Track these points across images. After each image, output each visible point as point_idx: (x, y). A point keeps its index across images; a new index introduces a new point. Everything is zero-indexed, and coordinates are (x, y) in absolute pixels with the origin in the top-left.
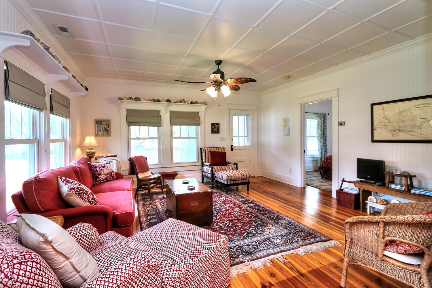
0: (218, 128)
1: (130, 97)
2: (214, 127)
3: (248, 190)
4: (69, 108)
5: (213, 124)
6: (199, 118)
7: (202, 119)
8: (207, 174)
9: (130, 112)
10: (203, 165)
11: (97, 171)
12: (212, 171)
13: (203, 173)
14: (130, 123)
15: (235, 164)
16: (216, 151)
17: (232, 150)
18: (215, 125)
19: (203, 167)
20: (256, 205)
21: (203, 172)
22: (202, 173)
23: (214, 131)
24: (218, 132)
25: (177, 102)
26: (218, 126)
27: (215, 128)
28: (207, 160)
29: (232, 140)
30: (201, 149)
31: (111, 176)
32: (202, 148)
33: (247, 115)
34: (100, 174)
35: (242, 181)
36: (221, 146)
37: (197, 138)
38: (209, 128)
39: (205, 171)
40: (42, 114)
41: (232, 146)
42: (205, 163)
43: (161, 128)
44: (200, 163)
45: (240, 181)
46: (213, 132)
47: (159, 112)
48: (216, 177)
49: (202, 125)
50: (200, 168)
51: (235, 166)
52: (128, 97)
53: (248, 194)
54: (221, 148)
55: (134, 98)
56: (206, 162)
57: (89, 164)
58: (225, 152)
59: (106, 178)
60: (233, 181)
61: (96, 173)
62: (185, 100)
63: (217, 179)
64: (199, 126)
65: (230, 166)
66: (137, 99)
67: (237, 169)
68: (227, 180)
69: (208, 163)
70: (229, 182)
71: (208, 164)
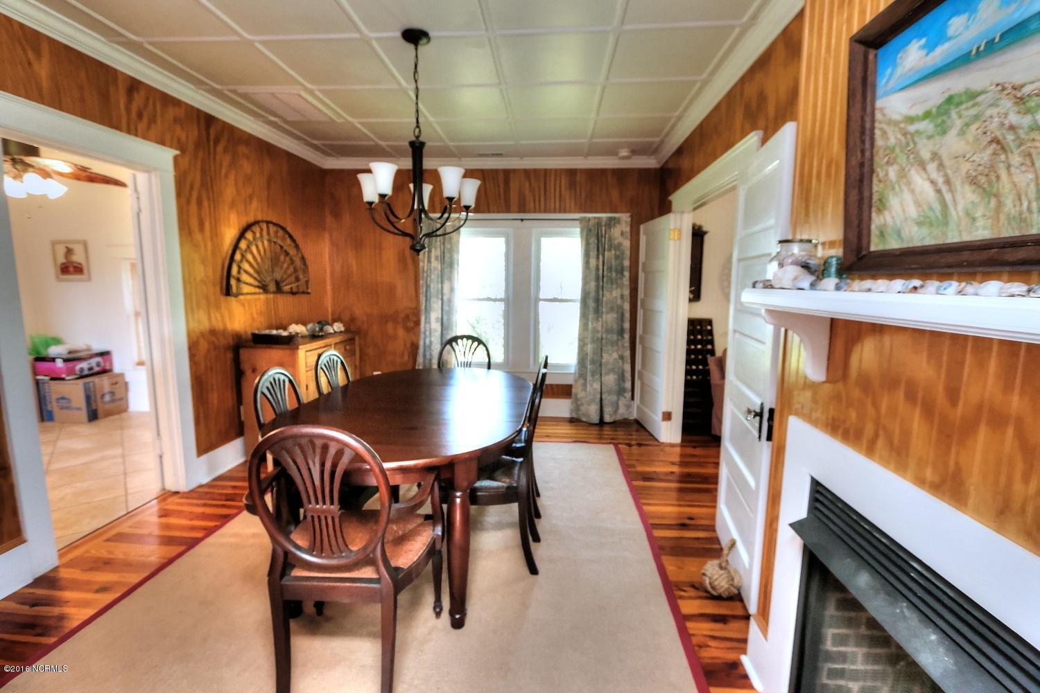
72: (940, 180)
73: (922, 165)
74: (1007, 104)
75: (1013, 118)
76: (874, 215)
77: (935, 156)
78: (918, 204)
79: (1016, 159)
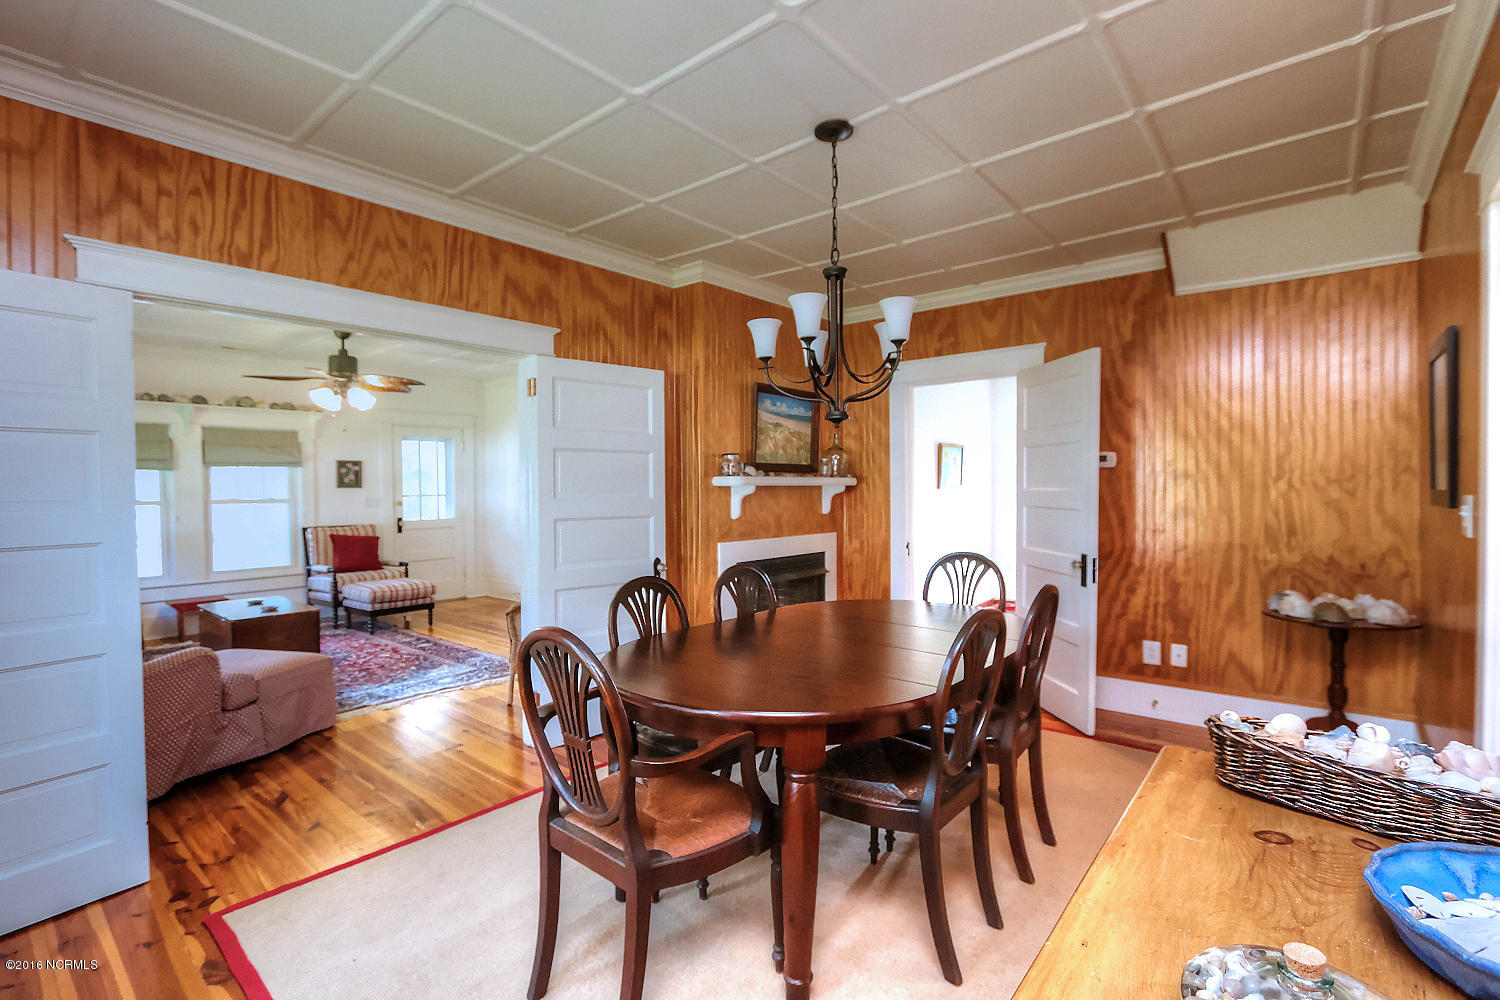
0: (358, 475)
2: (344, 470)
3: (431, 623)
5: (341, 464)
6: (298, 446)
7: (308, 448)
8: (319, 595)
10: (309, 573)
12: (335, 583)
13: (311, 593)
15: (401, 564)
16: (350, 533)
17: (400, 530)
18: (350, 465)
19: (310, 578)
20: (436, 644)
21: (310, 590)
22: (308, 594)
23: (346, 480)
24: (357, 483)
25: (228, 403)
26: (357, 468)
27: (347, 474)
28: (322, 558)
29: (400, 504)
30: (305, 530)
32: (306, 526)
33: (447, 440)
35: (414, 602)
36: (367, 522)
37: (292, 501)
38: (330, 473)
39: (314, 587)
41: (400, 520)
42: (315, 568)
44: (301, 568)
45: (408, 603)
46: (341, 484)
48: (345, 598)
49: (310, 465)
50: (300, 581)
51: (403, 569)
53: (431, 630)
54: (364, 526)
56: (318, 563)
58: (378, 535)
60: (389, 602)
62: (251, 400)
63: (346, 603)
64: (299, 469)
65: (387, 571)
67: (407, 576)
68: (374, 601)
69: (326, 564)
70: (378, 607)
71: (324, 568)
72: (775, 445)
73: (771, 439)
74: (787, 432)
75: (789, 436)
76: (757, 449)
77: (774, 437)
78: (769, 449)
79: (789, 446)
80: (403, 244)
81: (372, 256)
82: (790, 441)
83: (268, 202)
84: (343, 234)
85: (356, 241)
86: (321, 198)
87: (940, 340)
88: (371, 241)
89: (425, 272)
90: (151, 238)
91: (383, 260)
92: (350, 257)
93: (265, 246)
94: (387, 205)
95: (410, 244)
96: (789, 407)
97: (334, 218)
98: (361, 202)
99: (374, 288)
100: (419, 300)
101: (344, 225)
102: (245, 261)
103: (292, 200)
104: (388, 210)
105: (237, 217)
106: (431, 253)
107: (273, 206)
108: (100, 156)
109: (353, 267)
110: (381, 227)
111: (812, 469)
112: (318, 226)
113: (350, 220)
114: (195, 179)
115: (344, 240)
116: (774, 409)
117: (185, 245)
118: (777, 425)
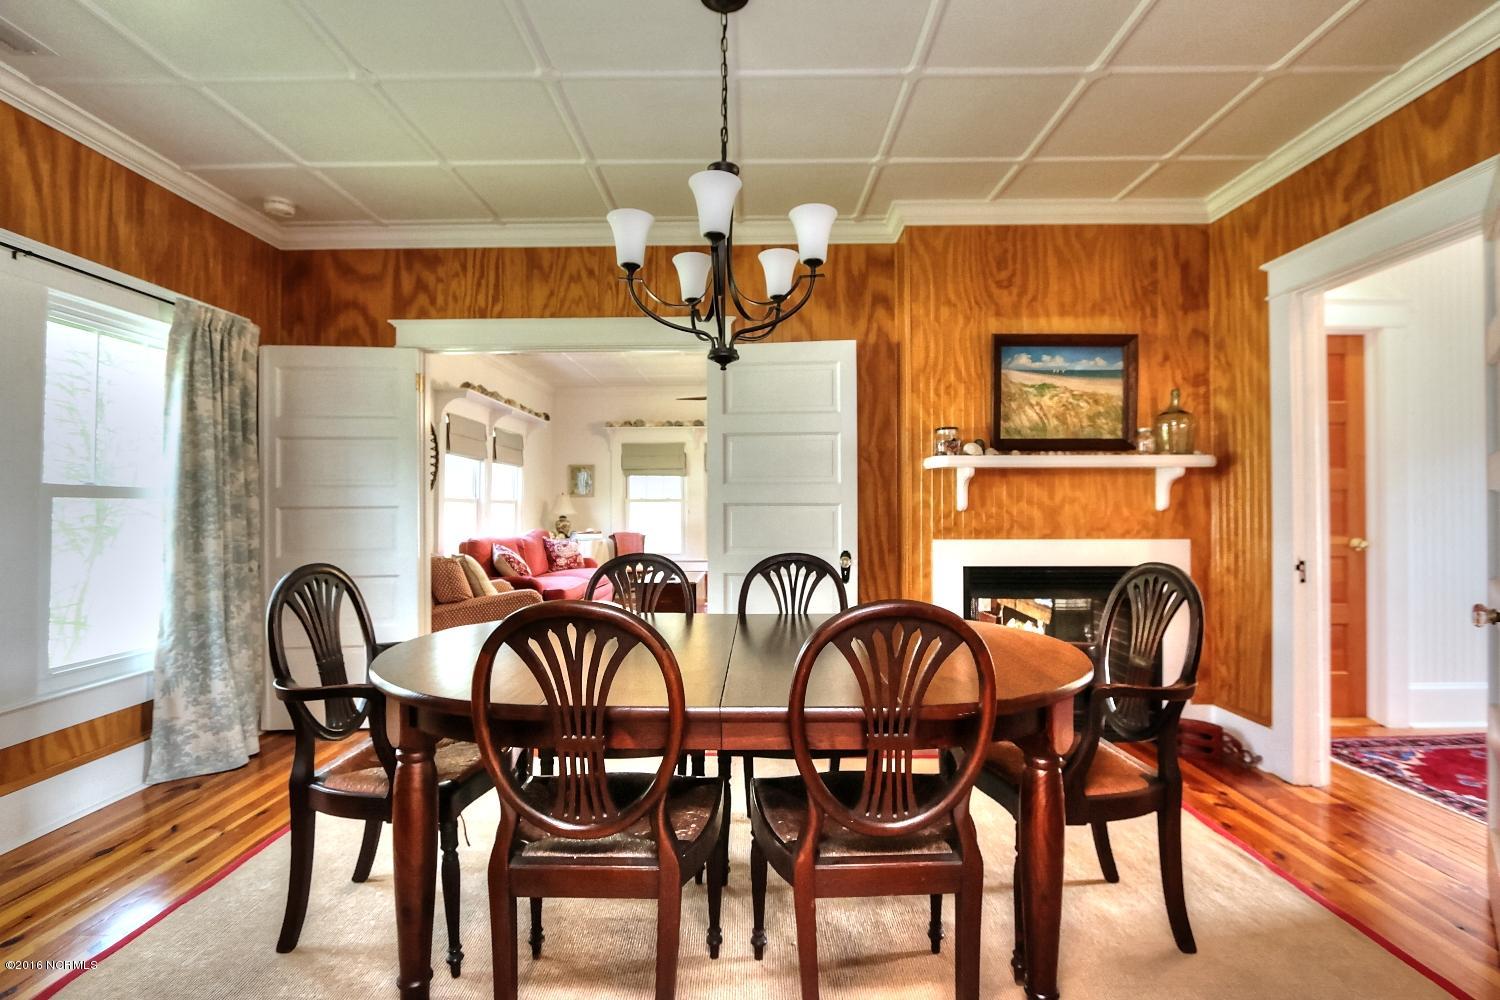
1: (627, 419)
4: (522, 451)
9: (629, 449)
11: (554, 551)
14: (628, 471)
31: (575, 561)
34: (558, 557)
40: (483, 464)
43: (686, 478)
47: (682, 445)
52: (622, 421)
55: (632, 422)
57: (544, 541)
59: (567, 564)
61: (553, 554)
66: (639, 423)
72: (1042, 414)
73: (1032, 406)
74: (1068, 394)
75: (1071, 400)
76: (1002, 423)
77: (1038, 404)
78: (1029, 420)
79: (1072, 413)
80: (591, 273)
81: (568, 289)
82: (1075, 408)
83: (497, 268)
84: (545, 277)
85: (555, 281)
86: (531, 255)
87: (1347, 198)
88: (566, 277)
89: (610, 292)
90: (433, 311)
91: (576, 291)
92: (552, 294)
93: (495, 300)
94: (579, 245)
95: (597, 273)
96: (1066, 361)
97: (540, 268)
98: (559, 249)
99: (570, 315)
100: (603, 316)
101: (547, 270)
102: (483, 314)
103: (512, 261)
104: (580, 250)
105: (479, 284)
106: (614, 274)
107: (500, 270)
108: (410, 268)
109: (554, 301)
110: (574, 264)
111: (1125, 445)
112: (529, 277)
113: (551, 267)
114: (457, 266)
115: (547, 281)
116: (1037, 365)
117: (450, 312)
118: (1043, 388)
